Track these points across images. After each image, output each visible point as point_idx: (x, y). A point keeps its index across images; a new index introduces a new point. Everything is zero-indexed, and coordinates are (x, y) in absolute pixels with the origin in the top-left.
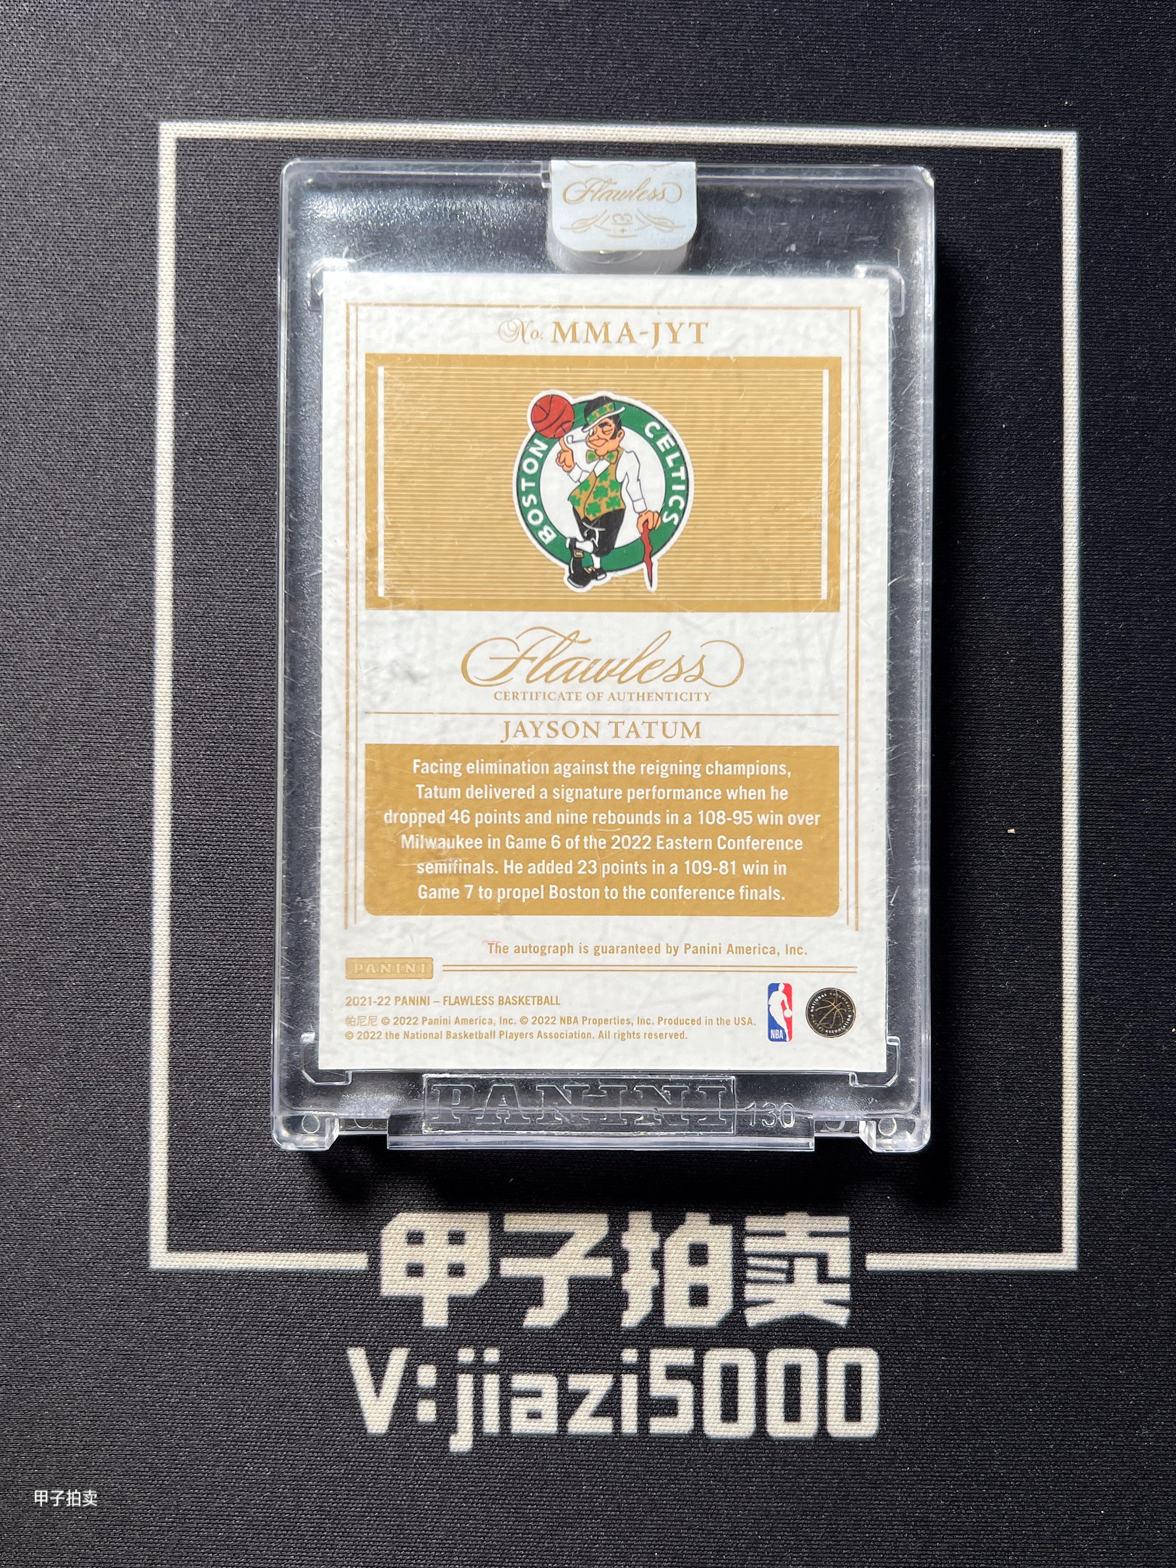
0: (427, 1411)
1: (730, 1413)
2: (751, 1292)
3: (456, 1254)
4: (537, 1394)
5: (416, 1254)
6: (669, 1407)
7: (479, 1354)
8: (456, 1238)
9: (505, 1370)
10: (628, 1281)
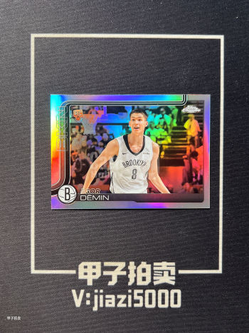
0: (88, 303)
1: (150, 302)
2: (155, 278)
3: (94, 271)
4: (111, 299)
5: (86, 270)
6: (138, 302)
7: (99, 291)
8: (94, 267)
9: (104, 294)
10: (129, 276)
